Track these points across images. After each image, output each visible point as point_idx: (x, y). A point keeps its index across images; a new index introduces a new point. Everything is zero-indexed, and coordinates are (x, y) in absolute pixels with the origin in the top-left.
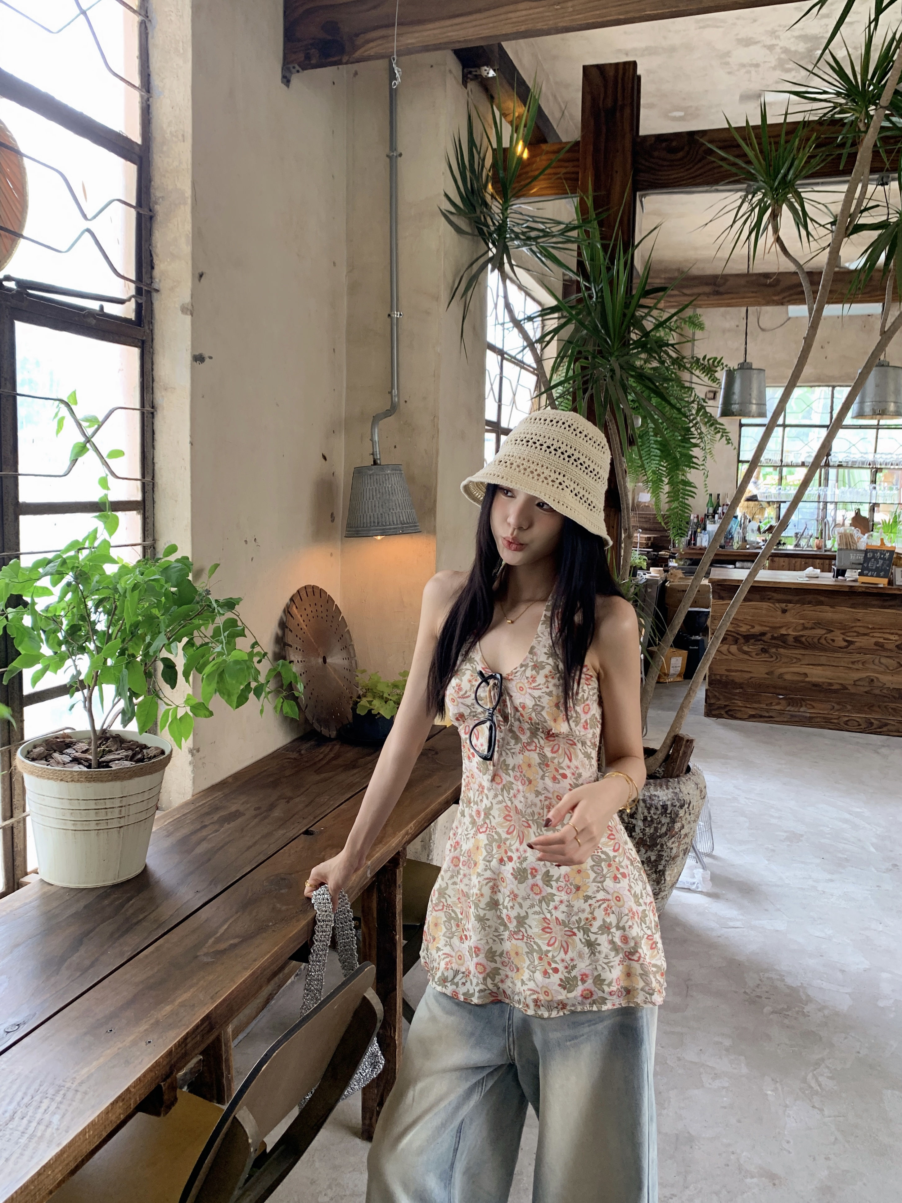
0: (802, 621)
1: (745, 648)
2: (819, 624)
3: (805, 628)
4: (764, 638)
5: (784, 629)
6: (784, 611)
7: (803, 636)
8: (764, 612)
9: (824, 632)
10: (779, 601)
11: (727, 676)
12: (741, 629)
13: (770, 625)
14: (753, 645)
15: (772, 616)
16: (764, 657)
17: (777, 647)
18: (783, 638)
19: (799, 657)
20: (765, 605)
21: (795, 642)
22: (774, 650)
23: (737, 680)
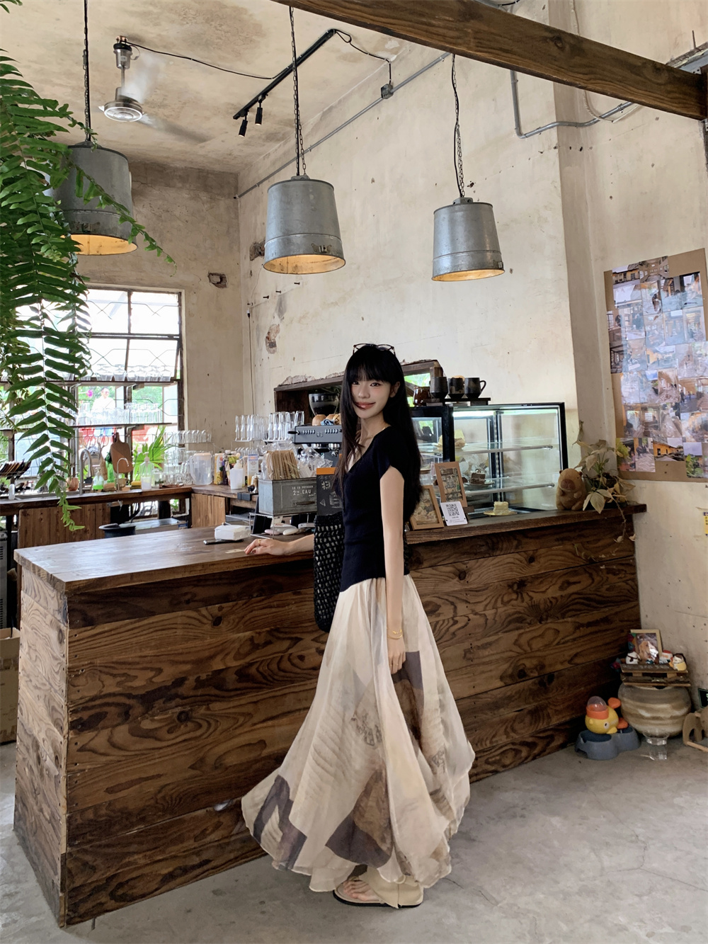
0: (248, 634)
1: (147, 724)
2: (277, 630)
3: (254, 646)
4: (182, 690)
5: (219, 658)
6: (217, 621)
7: (250, 665)
8: (180, 632)
9: (286, 644)
10: (207, 602)
11: (110, 804)
12: (137, 683)
13: (192, 658)
14: (163, 711)
15: (196, 638)
16: (185, 731)
17: (207, 700)
18: (217, 680)
19: (250, 709)
20: (179, 616)
21: (239, 681)
22: (202, 710)
23: (131, 806)
